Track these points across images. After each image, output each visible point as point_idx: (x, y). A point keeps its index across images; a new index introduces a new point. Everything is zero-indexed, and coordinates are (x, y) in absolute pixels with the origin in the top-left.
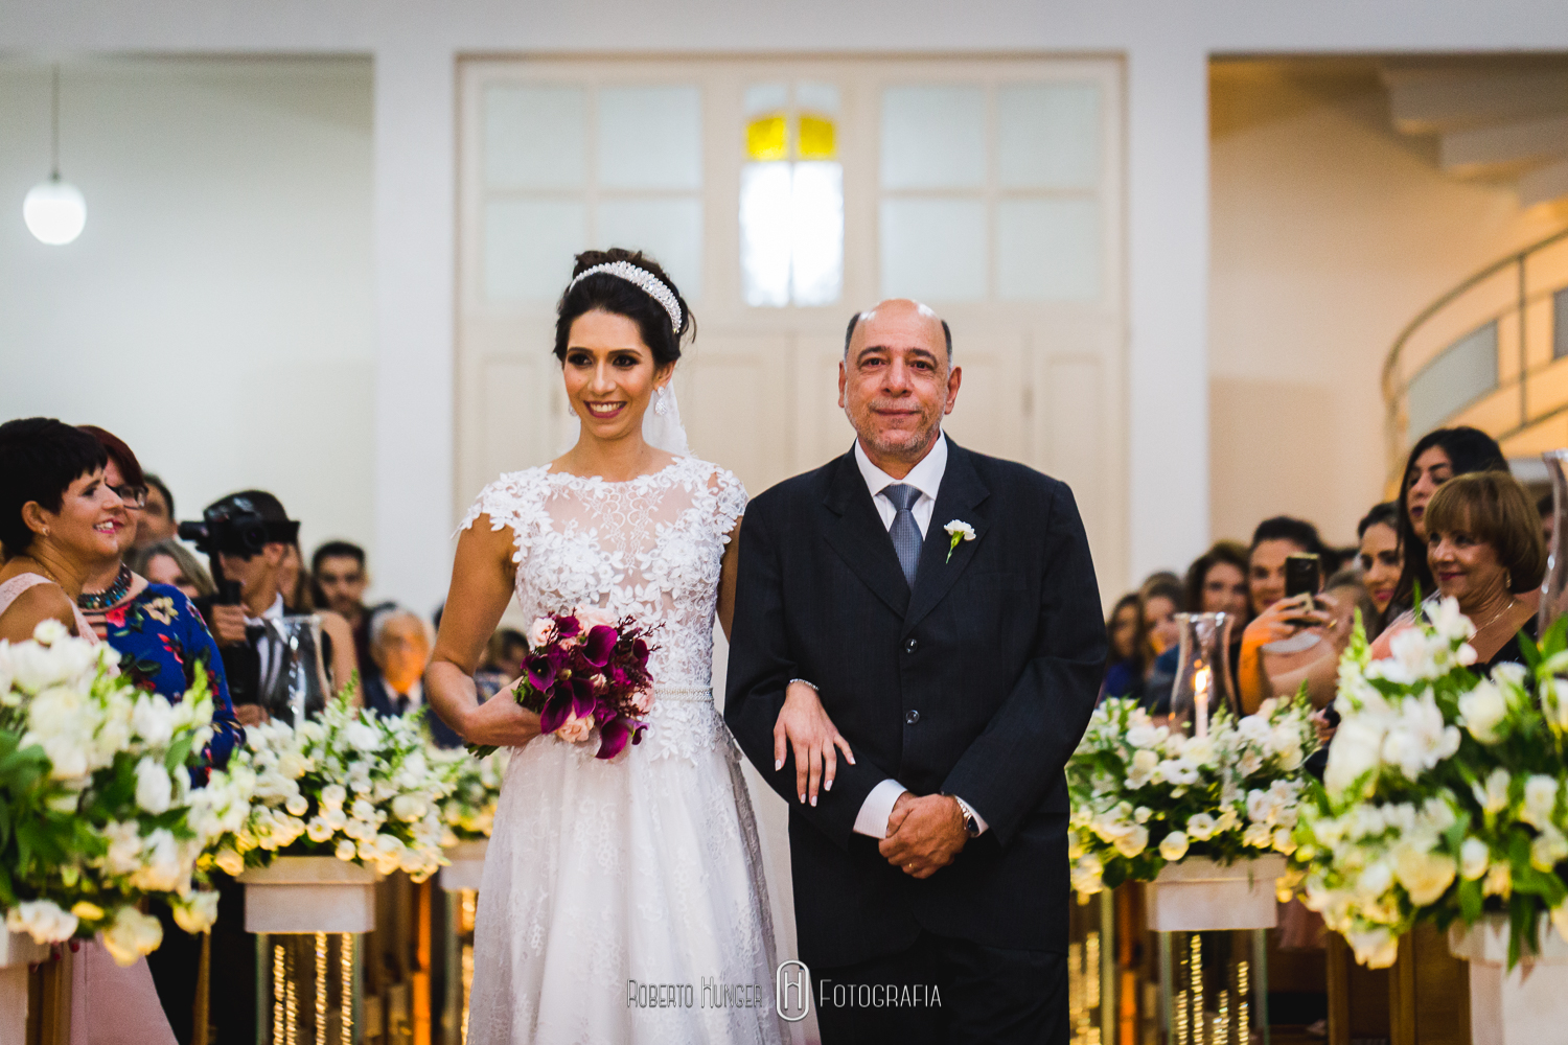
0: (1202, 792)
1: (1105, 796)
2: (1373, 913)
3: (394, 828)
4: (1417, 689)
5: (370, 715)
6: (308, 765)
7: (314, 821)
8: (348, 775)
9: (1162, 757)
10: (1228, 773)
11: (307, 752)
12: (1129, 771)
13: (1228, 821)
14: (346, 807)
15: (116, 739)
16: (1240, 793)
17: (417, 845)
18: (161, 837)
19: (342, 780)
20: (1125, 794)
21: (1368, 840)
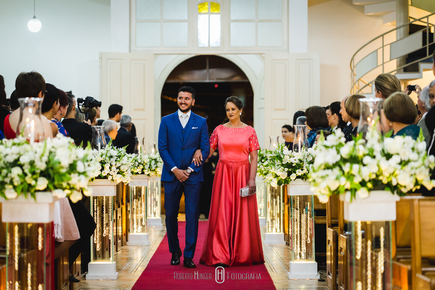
0: (299, 165)
1: (278, 165)
2: (323, 192)
3: (120, 172)
4: (332, 147)
5: (115, 148)
6: (101, 159)
7: (103, 171)
8: (110, 161)
9: (290, 157)
10: (305, 160)
11: (102, 156)
12: (283, 160)
13: (305, 171)
14: (110, 168)
15: (73, 158)
16: (308, 165)
17: (126, 176)
18: (82, 177)
19: (109, 162)
20: (282, 165)
21: (323, 177)
